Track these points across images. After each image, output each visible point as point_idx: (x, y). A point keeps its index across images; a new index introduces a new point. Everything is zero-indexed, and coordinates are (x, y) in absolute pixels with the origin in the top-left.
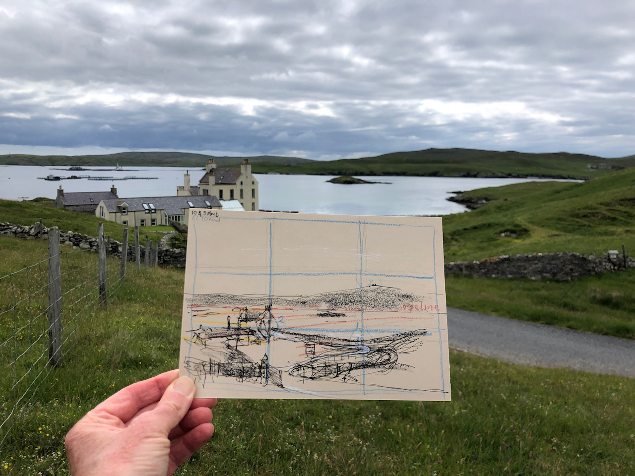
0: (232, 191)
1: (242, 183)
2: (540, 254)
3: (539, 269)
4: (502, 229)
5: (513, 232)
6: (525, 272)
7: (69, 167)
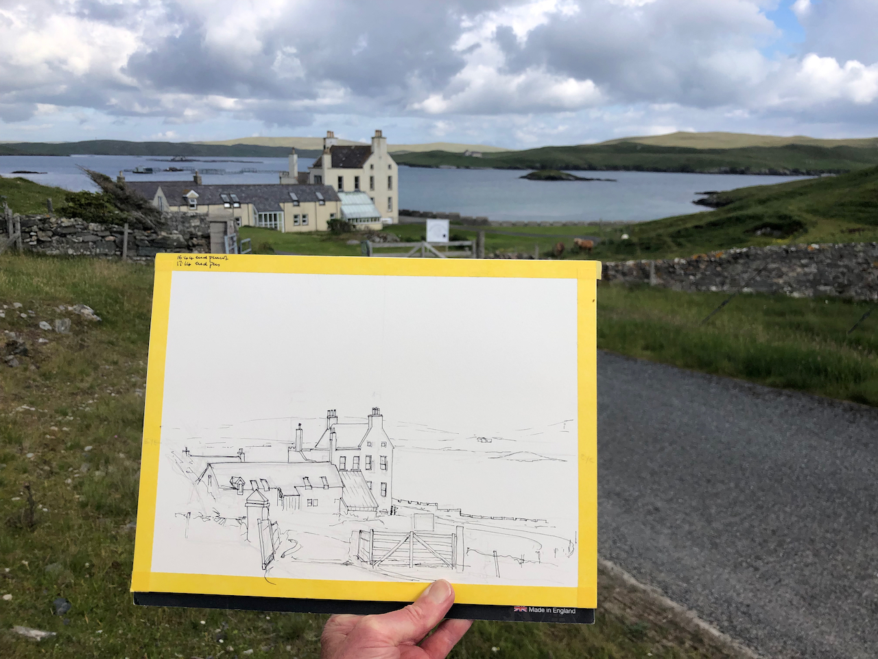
0: (357, 179)
1: (372, 167)
2: (815, 246)
4: (758, 223)
6: (781, 281)
7: (172, 158)
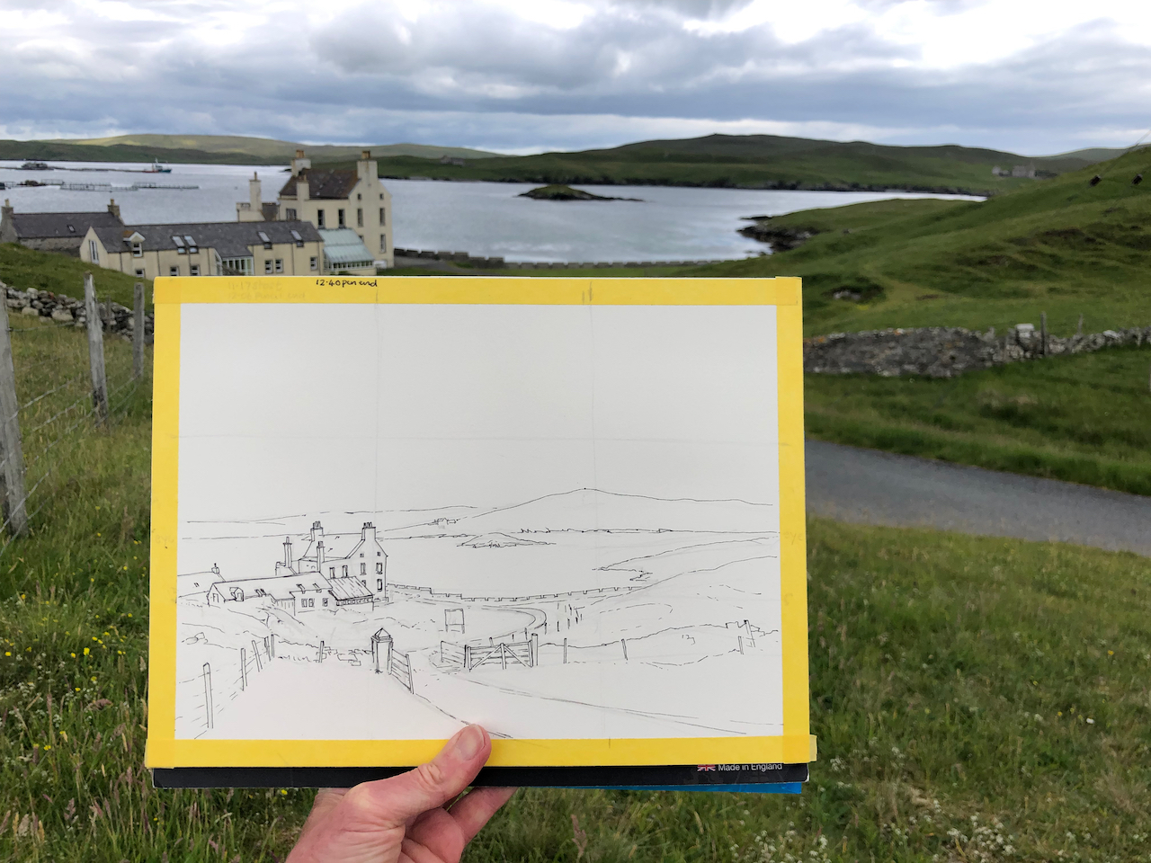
0: (341, 213)
1: (359, 197)
2: (900, 331)
3: (897, 358)
4: (836, 285)
5: (854, 290)
6: (873, 362)
